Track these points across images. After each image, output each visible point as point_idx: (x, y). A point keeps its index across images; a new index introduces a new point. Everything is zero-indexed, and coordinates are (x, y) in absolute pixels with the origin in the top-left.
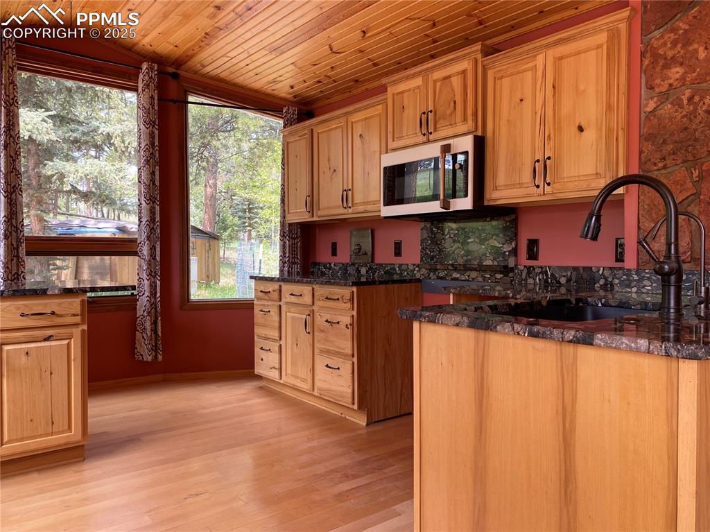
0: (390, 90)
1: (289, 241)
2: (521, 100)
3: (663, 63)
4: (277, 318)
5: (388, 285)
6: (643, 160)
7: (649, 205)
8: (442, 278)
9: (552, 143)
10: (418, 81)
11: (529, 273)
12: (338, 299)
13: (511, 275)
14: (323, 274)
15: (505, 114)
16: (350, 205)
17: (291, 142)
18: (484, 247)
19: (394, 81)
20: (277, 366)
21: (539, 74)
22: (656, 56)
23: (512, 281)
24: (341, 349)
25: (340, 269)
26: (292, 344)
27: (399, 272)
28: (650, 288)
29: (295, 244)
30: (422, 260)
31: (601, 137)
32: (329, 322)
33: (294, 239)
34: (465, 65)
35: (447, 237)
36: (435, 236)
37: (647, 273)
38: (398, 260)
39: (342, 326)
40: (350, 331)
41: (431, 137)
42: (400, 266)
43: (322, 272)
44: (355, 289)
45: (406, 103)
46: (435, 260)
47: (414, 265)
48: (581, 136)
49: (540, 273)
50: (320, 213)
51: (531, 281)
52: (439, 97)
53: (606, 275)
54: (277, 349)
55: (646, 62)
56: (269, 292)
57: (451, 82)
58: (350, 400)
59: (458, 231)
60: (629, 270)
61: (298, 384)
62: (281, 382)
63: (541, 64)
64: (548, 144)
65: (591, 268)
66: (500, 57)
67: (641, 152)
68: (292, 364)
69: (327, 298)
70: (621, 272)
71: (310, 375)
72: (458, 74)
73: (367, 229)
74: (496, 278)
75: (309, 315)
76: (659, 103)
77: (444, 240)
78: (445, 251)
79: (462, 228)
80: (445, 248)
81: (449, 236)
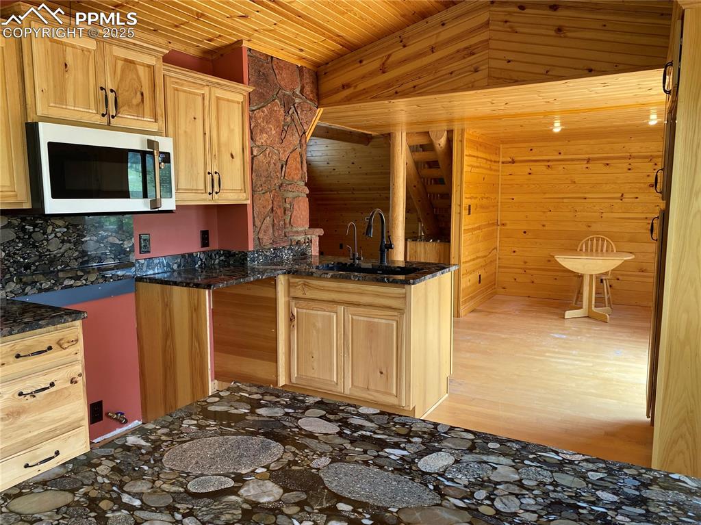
2: (195, 118)
3: (260, 129)
7: (258, 212)
8: (47, 290)
12: (50, 348)
13: (133, 269)
18: (102, 245)
21: (207, 103)
22: (257, 123)
34: (153, 60)
35: (50, 237)
36: (30, 237)
39: (63, 385)
41: (113, 122)
45: (69, 60)
46: (33, 268)
48: (232, 161)
49: (158, 264)
51: (151, 272)
52: (121, 79)
53: (201, 257)
55: (253, 124)
57: (136, 70)
59: (68, 229)
64: (215, 161)
65: (193, 254)
67: (252, 179)
69: (20, 356)
72: (144, 65)
74: (118, 276)
77: (47, 240)
78: (49, 255)
79: (72, 225)
80: (48, 250)
81: (53, 235)
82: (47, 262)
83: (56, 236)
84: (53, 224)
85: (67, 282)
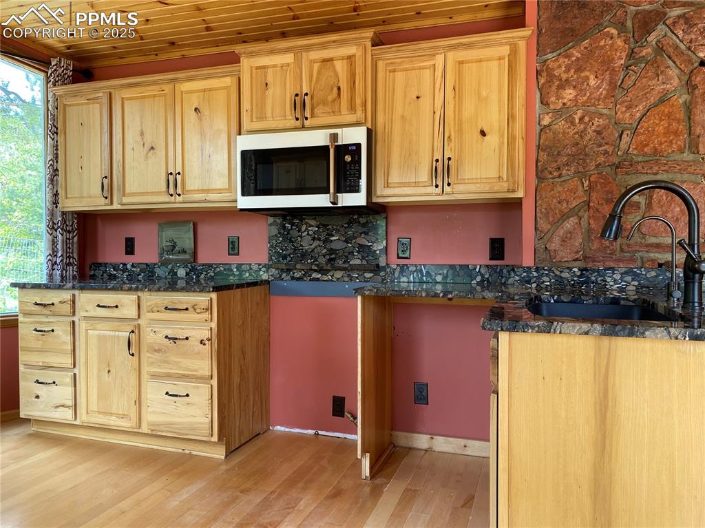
0: (246, 63)
1: (62, 235)
2: (418, 98)
3: (559, 84)
4: (69, 339)
5: (243, 289)
6: (540, 168)
7: (546, 209)
8: (298, 279)
9: (452, 144)
10: (289, 58)
11: (402, 271)
12: (187, 309)
13: (382, 273)
14: (112, 277)
15: (399, 110)
16: (179, 191)
17: (70, 105)
18: (350, 245)
19: (252, 52)
20: (70, 403)
21: (439, 73)
22: (551, 76)
23: (383, 280)
24: (191, 370)
25: (142, 271)
26: (99, 371)
27: (237, 273)
28: (548, 283)
29: (69, 239)
30: (270, 259)
31: (503, 143)
32: (170, 339)
33: (69, 232)
34: (352, 50)
35: (303, 235)
36: (288, 233)
37: (546, 270)
38: (234, 260)
39: (194, 343)
40: (207, 347)
41: (307, 123)
42: (239, 266)
43: (110, 275)
44: (214, 296)
45: (270, 79)
46: (289, 259)
47: (260, 265)
48: (483, 140)
49: (414, 272)
50: (125, 200)
51: (404, 279)
52: (318, 80)
53: (482, 272)
54: (69, 380)
55: (542, 80)
56: (53, 304)
57: (334, 67)
58: (208, 432)
59: (319, 228)
60: (529, 268)
61: (112, 423)
62: (77, 422)
63: (441, 65)
64: (449, 144)
65: (468, 265)
66: (393, 49)
67: (537, 161)
68: (99, 397)
69: (166, 308)
70: (521, 269)
71: (134, 409)
72: (343, 58)
73: (187, 222)
74: (365, 278)
75: (133, 332)
76: (554, 119)
77: (301, 237)
78: (302, 249)
79: (323, 225)
80: (301, 246)
81: (306, 233)
82: (299, 255)
83: (308, 234)
84: (306, 223)
85: (315, 275)
